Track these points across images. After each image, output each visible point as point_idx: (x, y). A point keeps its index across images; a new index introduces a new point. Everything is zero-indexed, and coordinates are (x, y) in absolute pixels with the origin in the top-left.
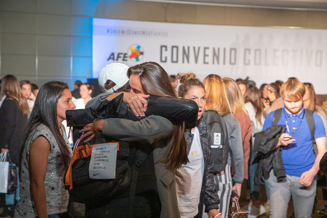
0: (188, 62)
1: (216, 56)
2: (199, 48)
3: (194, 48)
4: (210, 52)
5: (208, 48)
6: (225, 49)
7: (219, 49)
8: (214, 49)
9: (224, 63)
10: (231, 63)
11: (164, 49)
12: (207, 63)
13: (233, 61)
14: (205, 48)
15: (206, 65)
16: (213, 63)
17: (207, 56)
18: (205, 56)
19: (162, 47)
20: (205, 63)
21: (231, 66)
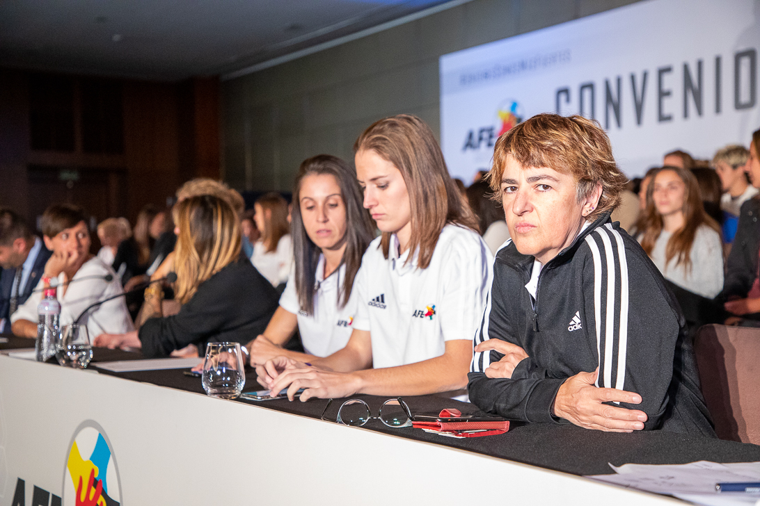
1: (692, 89)
2: (645, 75)
3: (633, 78)
4: (674, 82)
5: (668, 70)
7: (700, 64)
8: (686, 69)
9: (718, 109)
10: (739, 106)
12: (669, 118)
13: (745, 97)
14: (663, 71)
15: (666, 126)
16: (686, 115)
17: (668, 94)
18: (663, 94)
19: (559, 93)
20: (663, 118)
21: (740, 114)
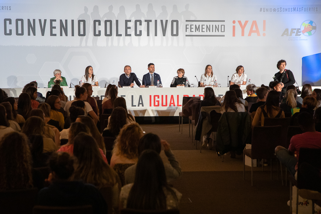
0: (34, 34)
1: (64, 28)
2: (45, 21)
3: (40, 20)
4: (57, 24)
6: (73, 21)
7: (66, 21)
8: (61, 21)
9: (73, 35)
10: (80, 35)
11: (8, 22)
13: (82, 33)
15: (53, 37)
16: (61, 35)
17: (55, 28)
18: (52, 28)
19: (5, 20)
20: (52, 34)
21: (80, 37)
